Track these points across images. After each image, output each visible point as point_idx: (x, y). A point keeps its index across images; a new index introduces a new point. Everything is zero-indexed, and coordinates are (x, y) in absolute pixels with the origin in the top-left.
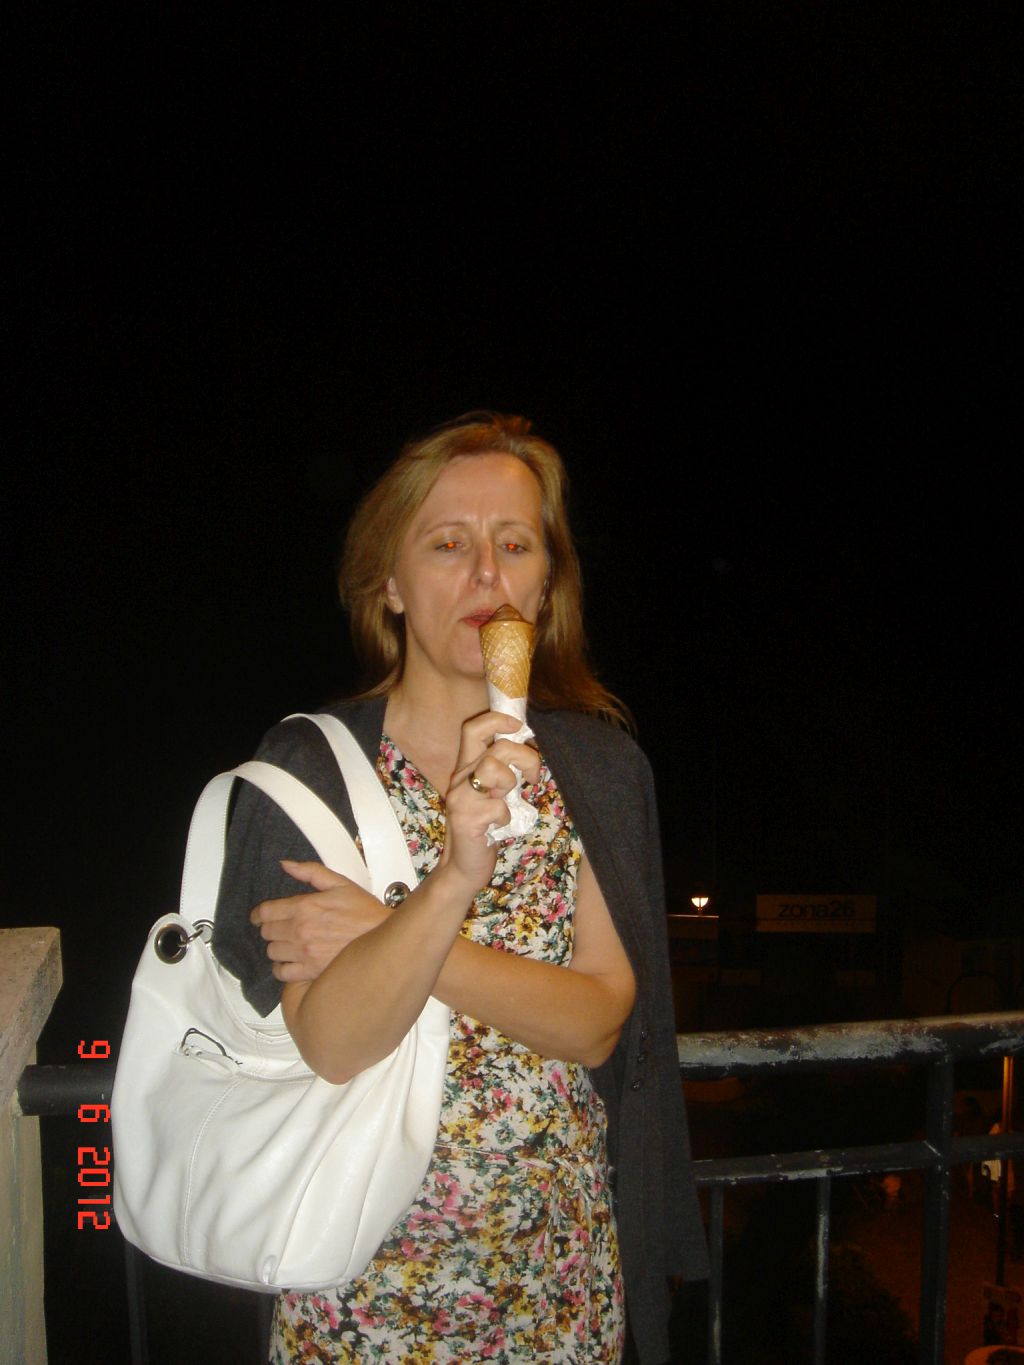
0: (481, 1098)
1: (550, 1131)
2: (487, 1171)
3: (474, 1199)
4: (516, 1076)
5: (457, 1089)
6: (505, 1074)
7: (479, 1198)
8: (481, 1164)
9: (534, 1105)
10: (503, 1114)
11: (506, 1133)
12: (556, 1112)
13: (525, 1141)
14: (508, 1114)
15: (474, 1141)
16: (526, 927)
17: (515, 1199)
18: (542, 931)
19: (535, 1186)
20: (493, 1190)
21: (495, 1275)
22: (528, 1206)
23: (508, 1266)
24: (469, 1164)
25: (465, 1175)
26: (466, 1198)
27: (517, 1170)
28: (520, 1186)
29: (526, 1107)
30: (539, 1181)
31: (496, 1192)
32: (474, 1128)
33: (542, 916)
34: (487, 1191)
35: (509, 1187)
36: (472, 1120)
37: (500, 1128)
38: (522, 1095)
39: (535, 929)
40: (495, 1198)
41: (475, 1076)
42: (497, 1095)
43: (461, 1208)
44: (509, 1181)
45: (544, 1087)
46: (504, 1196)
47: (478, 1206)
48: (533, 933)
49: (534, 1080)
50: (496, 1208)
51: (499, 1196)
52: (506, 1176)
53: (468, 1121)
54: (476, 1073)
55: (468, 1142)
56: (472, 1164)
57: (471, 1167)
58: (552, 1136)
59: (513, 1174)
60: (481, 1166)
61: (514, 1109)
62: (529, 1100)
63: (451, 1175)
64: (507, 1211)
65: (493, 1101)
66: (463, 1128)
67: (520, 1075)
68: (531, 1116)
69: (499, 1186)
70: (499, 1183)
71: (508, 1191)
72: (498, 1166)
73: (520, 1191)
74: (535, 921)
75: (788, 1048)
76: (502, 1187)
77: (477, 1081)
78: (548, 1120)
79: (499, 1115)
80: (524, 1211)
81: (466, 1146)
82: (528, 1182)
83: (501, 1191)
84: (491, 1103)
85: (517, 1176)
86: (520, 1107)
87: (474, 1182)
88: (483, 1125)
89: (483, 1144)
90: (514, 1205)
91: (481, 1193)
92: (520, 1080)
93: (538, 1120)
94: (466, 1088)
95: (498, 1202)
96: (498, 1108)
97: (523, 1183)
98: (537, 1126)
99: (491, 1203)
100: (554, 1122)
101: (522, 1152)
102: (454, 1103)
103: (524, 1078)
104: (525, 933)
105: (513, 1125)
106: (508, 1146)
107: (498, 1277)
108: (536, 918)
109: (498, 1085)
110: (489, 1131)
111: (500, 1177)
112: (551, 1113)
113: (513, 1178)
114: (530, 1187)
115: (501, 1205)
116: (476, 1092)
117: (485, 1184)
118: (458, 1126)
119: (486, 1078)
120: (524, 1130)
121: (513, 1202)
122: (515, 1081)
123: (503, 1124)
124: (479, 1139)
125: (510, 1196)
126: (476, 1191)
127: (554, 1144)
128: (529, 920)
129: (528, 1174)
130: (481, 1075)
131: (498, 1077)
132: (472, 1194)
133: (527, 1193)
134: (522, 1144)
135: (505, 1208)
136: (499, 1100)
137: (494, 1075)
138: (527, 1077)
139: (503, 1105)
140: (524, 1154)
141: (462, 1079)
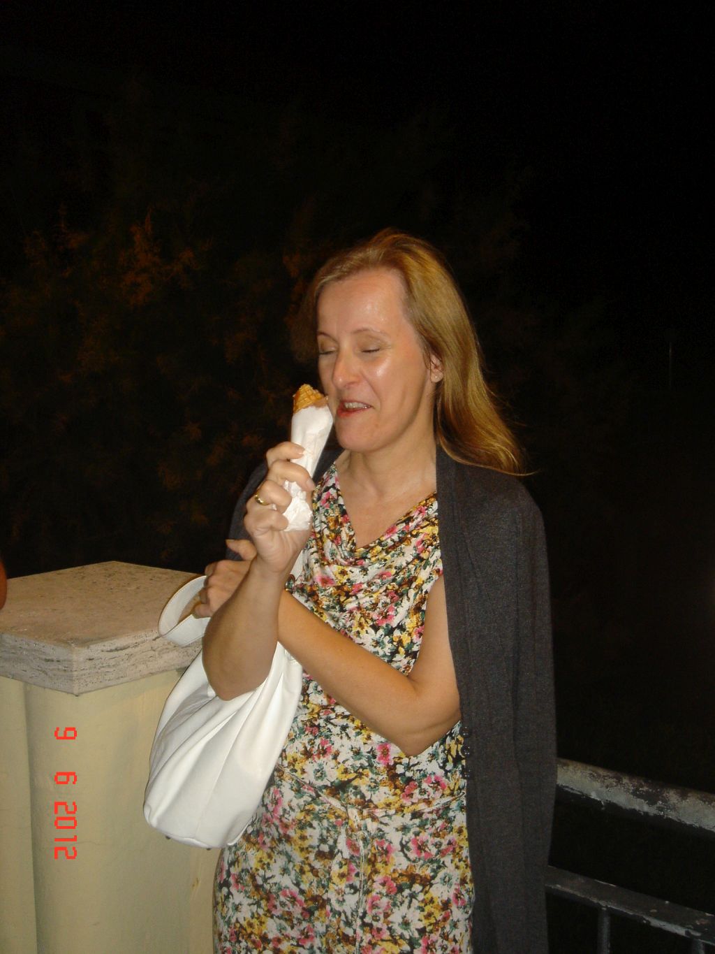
0: (312, 743)
1: (354, 783)
2: (302, 797)
3: (289, 813)
4: (344, 735)
5: (302, 731)
6: (336, 730)
7: (292, 813)
8: (298, 789)
9: (347, 760)
10: (322, 758)
11: (320, 773)
12: (367, 771)
13: (332, 783)
14: (325, 759)
15: (299, 772)
16: (360, 625)
17: (315, 823)
18: (371, 631)
19: (333, 820)
20: (302, 811)
21: (306, 882)
22: (325, 832)
23: (315, 879)
24: (292, 787)
25: (288, 794)
26: (285, 810)
27: (322, 803)
28: (320, 816)
29: (340, 759)
30: (337, 817)
31: (303, 813)
32: (301, 762)
33: (372, 619)
34: (297, 810)
35: (313, 814)
36: (301, 756)
37: (318, 768)
38: (341, 750)
39: (366, 628)
40: (302, 818)
41: (315, 726)
42: (322, 743)
43: (281, 816)
44: (314, 809)
45: (365, 750)
46: (308, 818)
47: (290, 818)
48: (364, 630)
49: (358, 742)
50: (302, 825)
51: (305, 817)
52: (313, 804)
53: (299, 756)
54: (316, 723)
55: (296, 771)
56: (294, 788)
57: (293, 790)
58: (356, 788)
59: (318, 805)
60: (298, 792)
61: (331, 757)
62: (345, 754)
63: (280, 791)
64: (309, 831)
65: (319, 748)
66: (295, 760)
67: (347, 735)
68: (342, 767)
69: (306, 810)
70: (307, 808)
71: (312, 816)
72: (311, 796)
73: (320, 820)
74: (366, 621)
75: (655, 803)
76: (308, 812)
77: (315, 729)
78: (356, 774)
79: (319, 758)
80: (321, 835)
81: (294, 773)
82: (328, 815)
83: (308, 814)
84: (316, 748)
85: (320, 807)
86: (335, 757)
87: (291, 801)
88: (307, 762)
89: (305, 776)
90: (314, 828)
91: (293, 810)
92: (345, 738)
93: (346, 771)
94: (306, 733)
95: (303, 821)
96: (320, 753)
97: (324, 814)
98: (344, 775)
99: (299, 820)
100: (361, 778)
101: (328, 791)
102: (296, 741)
103: (349, 738)
104: (359, 629)
105: (327, 769)
106: (319, 783)
107: (308, 885)
108: (368, 620)
109: (327, 737)
110: (310, 767)
111: (309, 804)
112: (361, 770)
113: (317, 808)
114: (328, 819)
115: (305, 824)
116: (311, 737)
117: (298, 805)
118: (293, 757)
119: (322, 730)
120: (334, 775)
121: (314, 825)
122: (341, 738)
123: (320, 765)
124: (303, 771)
125: (312, 820)
126: (291, 808)
127: (356, 794)
128: (363, 620)
129: (329, 808)
130: (319, 726)
131: (330, 731)
132: (288, 809)
133: (325, 823)
134: (329, 785)
135: (308, 828)
136: (323, 747)
137: (328, 728)
138: (353, 738)
139: (324, 752)
140: (330, 793)
141: (307, 725)
